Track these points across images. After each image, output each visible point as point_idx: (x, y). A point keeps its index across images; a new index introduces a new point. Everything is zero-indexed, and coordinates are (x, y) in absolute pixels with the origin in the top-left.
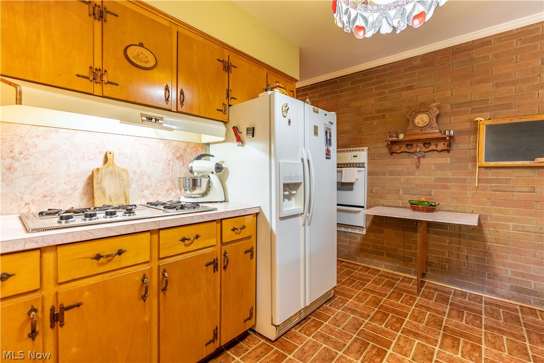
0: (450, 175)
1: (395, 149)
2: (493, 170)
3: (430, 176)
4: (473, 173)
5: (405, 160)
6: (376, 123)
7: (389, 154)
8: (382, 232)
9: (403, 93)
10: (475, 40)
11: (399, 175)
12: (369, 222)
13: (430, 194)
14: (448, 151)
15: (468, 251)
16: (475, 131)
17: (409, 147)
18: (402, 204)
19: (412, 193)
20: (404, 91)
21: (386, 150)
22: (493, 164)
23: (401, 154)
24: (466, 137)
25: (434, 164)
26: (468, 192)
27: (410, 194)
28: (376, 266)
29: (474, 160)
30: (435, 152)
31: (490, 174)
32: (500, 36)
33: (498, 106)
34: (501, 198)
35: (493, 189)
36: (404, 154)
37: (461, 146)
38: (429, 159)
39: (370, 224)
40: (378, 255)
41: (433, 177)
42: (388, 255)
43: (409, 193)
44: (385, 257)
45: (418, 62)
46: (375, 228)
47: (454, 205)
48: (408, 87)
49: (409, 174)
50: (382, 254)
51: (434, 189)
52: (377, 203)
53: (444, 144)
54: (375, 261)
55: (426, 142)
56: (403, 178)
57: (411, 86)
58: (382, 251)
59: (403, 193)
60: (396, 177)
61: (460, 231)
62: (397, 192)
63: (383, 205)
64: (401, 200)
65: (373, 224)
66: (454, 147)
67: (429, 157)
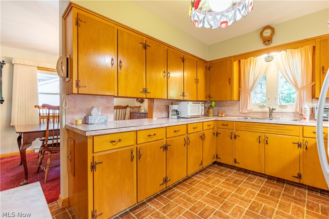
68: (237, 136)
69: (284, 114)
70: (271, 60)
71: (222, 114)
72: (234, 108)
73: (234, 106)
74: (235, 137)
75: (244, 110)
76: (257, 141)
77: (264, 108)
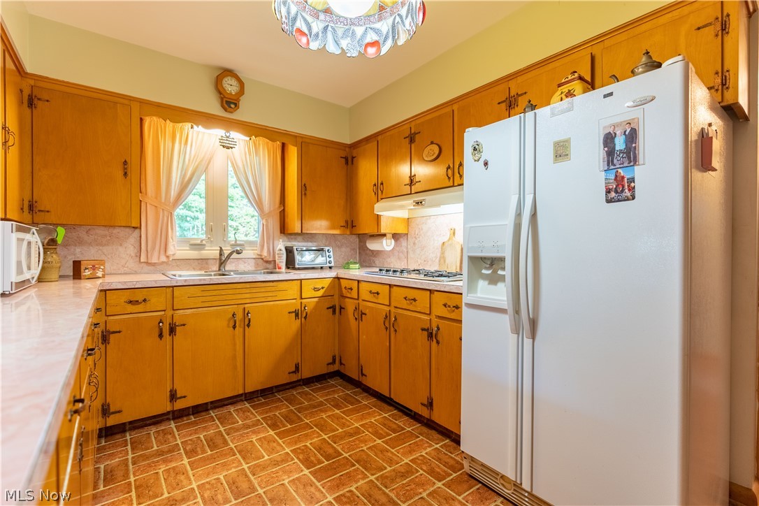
68: (178, 326)
69: (240, 261)
70: (231, 146)
71: (94, 268)
72: (121, 249)
73: (121, 245)
74: (172, 330)
75: (156, 254)
76: (228, 326)
77: (203, 249)
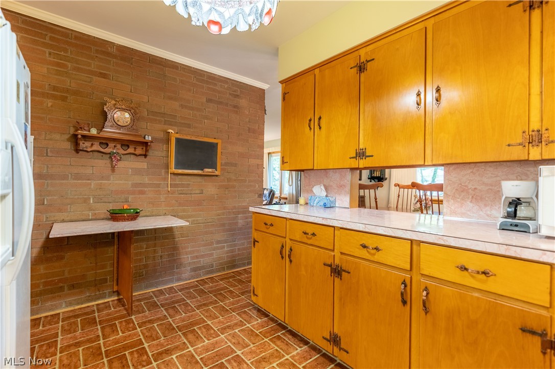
0: (146, 180)
1: (84, 146)
2: (180, 177)
3: (126, 181)
4: (166, 179)
5: (96, 161)
6: (50, 104)
7: (74, 152)
8: (62, 258)
9: (95, 78)
10: (168, 60)
11: (89, 180)
12: (36, 251)
13: (127, 201)
14: (145, 156)
15: (161, 251)
16: (168, 141)
17: (103, 146)
18: (92, 215)
19: (106, 201)
20: (95, 76)
21: (68, 145)
22: (180, 171)
23: (91, 153)
24: (161, 145)
25: (132, 168)
26: (161, 196)
27: (104, 202)
28: (50, 310)
29: (167, 167)
30: (132, 156)
31: (178, 180)
32: (184, 67)
33: (182, 123)
34: (184, 200)
35: (179, 192)
36: (96, 154)
37: (157, 152)
38: (126, 162)
39: (39, 253)
40: (55, 293)
41: (130, 182)
42: (72, 287)
43: (102, 201)
44: (66, 291)
45: (114, 51)
46: (49, 255)
47: (150, 209)
48: (101, 73)
49: (102, 178)
50: (61, 289)
51: (132, 195)
52: (53, 219)
53: (142, 149)
54: (49, 304)
55: (124, 143)
56: (93, 183)
57: (105, 73)
58: (62, 285)
59: (94, 202)
60: (85, 181)
61: (155, 234)
62: (86, 201)
63: (63, 221)
64: (91, 210)
65: (44, 250)
66: (150, 153)
67: (126, 161)
